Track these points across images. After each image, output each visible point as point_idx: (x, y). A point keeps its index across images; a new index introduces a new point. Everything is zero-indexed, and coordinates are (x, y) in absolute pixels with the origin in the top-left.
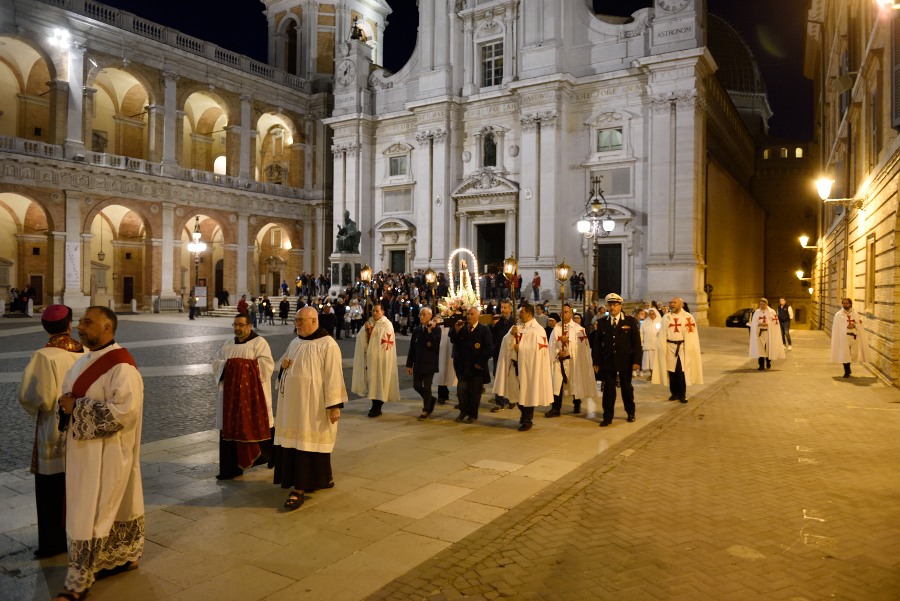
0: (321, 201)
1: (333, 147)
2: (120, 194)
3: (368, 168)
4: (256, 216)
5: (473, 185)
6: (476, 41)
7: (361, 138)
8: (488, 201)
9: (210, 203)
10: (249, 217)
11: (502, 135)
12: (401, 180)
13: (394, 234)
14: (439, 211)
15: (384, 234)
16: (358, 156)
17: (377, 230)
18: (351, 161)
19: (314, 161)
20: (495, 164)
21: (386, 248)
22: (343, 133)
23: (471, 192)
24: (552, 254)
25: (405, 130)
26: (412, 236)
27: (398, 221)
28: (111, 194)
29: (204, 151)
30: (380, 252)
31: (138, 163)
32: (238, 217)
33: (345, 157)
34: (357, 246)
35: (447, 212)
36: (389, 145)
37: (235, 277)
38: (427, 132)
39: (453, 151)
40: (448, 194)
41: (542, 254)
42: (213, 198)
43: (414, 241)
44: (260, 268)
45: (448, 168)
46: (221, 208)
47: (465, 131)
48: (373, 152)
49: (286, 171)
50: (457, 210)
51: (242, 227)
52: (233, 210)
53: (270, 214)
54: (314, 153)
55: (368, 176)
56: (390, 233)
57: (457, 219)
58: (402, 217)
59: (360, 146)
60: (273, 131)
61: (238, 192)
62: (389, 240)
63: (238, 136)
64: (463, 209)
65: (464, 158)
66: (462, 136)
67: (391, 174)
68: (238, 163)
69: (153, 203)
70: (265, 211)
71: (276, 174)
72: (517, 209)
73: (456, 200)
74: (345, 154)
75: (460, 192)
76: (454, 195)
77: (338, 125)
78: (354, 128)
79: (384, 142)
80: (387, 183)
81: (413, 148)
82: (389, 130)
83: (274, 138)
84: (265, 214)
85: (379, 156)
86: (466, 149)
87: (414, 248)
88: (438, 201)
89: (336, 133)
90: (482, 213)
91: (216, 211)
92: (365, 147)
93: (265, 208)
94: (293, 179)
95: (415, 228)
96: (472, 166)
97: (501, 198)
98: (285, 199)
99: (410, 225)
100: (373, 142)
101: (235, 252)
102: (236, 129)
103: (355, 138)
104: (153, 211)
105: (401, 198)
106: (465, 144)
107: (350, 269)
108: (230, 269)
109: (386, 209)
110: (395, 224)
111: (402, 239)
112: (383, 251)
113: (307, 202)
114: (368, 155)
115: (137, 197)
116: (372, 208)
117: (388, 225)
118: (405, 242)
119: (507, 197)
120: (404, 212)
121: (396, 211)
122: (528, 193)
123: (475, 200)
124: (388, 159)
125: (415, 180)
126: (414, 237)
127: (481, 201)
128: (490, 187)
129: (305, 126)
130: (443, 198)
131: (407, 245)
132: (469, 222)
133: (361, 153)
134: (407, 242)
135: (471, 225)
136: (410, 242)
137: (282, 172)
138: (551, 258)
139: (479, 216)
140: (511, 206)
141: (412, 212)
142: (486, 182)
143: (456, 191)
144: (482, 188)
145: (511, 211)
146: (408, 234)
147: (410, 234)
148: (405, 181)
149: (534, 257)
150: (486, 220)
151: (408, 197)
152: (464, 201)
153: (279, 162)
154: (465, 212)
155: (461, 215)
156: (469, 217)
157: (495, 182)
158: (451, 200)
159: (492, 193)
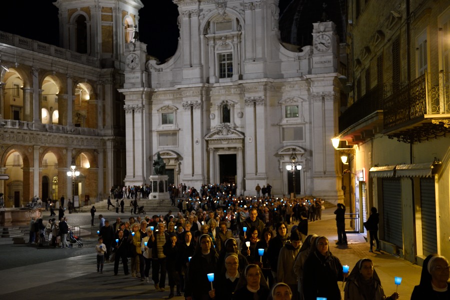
0: (112, 137)
1: (125, 106)
2: (16, 143)
4: (75, 149)
5: (218, 133)
6: (216, 52)
7: (144, 101)
8: (226, 142)
9: (54, 144)
10: (72, 150)
11: (233, 106)
12: (171, 127)
13: (167, 160)
14: (198, 148)
16: (142, 112)
18: (138, 116)
19: (104, 111)
20: (229, 122)
22: (131, 98)
23: (216, 137)
24: (264, 171)
25: (172, 97)
27: (170, 152)
28: (12, 143)
31: (23, 123)
32: (67, 150)
33: (133, 113)
35: (202, 148)
36: (162, 106)
37: (66, 188)
38: (189, 102)
39: (204, 113)
40: (203, 138)
41: (259, 172)
42: (56, 141)
43: (180, 164)
45: (202, 123)
46: (59, 146)
47: (211, 102)
48: (150, 109)
49: (84, 117)
50: (208, 146)
51: (69, 157)
52: (65, 146)
53: (82, 147)
54: (104, 105)
57: (208, 152)
58: (172, 149)
59: (143, 106)
63: (66, 100)
65: (211, 117)
66: (209, 105)
67: (163, 123)
69: (29, 146)
70: (80, 146)
72: (244, 146)
73: (207, 141)
74: (133, 111)
75: (210, 137)
76: (206, 138)
77: (128, 93)
78: (140, 96)
79: (158, 104)
80: (160, 129)
81: (178, 109)
82: (161, 97)
85: (154, 111)
86: (212, 112)
87: (179, 167)
88: (197, 142)
89: (127, 98)
90: (223, 148)
91: (57, 148)
92: (146, 107)
93: (80, 144)
95: (181, 157)
96: (216, 122)
97: (234, 141)
99: (178, 154)
100: (150, 103)
102: (65, 96)
103: (141, 102)
104: (30, 151)
105: (170, 138)
106: (211, 109)
109: (160, 144)
110: (168, 153)
111: (172, 162)
113: (101, 138)
114: (148, 111)
115: (22, 143)
117: (163, 154)
119: (238, 141)
120: (173, 146)
121: (167, 145)
122: (250, 139)
123: (219, 141)
124: (161, 115)
125: (180, 127)
126: (180, 161)
127: (222, 142)
128: (228, 134)
129: (97, 88)
130: (200, 140)
131: (175, 166)
132: (215, 153)
133: (144, 111)
134: (175, 164)
135: (216, 155)
136: (177, 164)
137: (82, 118)
138: (264, 174)
139: (221, 150)
140: (240, 145)
141: (178, 146)
142: (225, 132)
143: (208, 136)
144: (223, 135)
145: (240, 148)
146: (176, 160)
147: (178, 160)
148: (173, 128)
149: (254, 174)
150: (225, 152)
151: (175, 137)
152: (212, 142)
153: (78, 111)
154: (212, 148)
155: (211, 150)
156: (215, 151)
157: (230, 132)
158: (204, 141)
159: (229, 138)
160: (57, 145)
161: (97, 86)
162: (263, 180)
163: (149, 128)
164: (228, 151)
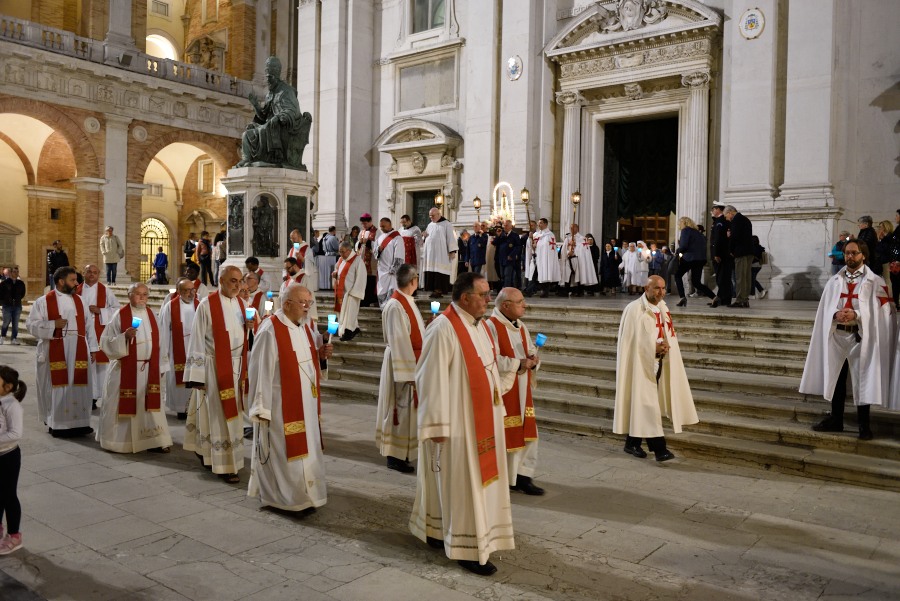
3: (366, 21)
4: (147, 124)
5: (598, 25)
8: (636, 60)
9: (36, 89)
10: (131, 127)
12: (436, 37)
13: (416, 155)
14: (517, 93)
15: (397, 155)
17: (382, 147)
19: (274, 28)
21: (401, 187)
23: (592, 40)
24: (822, 176)
26: (454, 157)
27: (424, 126)
30: (389, 195)
32: (103, 123)
34: (300, 152)
35: (534, 94)
40: (537, 50)
41: (788, 180)
43: (459, 170)
44: (179, 233)
46: (63, 102)
49: (221, 47)
50: (557, 87)
51: (115, 145)
52: (91, 107)
53: (178, 123)
54: (274, 13)
55: (367, 37)
56: (407, 152)
57: (557, 109)
58: (435, 117)
61: (99, 70)
62: (406, 169)
64: (572, 85)
67: (414, 30)
68: (105, 12)
70: (167, 117)
71: (206, 57)
72: (716, 72)
73: (555, 65)
75: (565, 43)
76: (551, 52)
80: (405, 48)
84: (166, 123)
87: (458, 184)
88: (514, 69)
90: (618, 90)
91: (51, 106)
93: (168, 109)
94: (234, 63)
95: (461, 140)
97: (670, 48)
98: (210, 93)
99: (451, 133)
101: (99, 195)
105: (433, 78)
107: (276, 212)
108: (87, 229)
109: (401, 105)
110: (420, 131)
111: (434, 165)
112: (395, 192)
116: (375, 104)
117: (405, 135)
118: (439, 172)
119: (689, 45)
120: (439, 108)
121: (424, 106)
122: (752, 23)
123: (605, 61)
124: (408, 1)
125: (462, 35)
126: (460, 160)
127: (618, 59)
128: (644, 24)
130: (525, 61)
131: (443, 177)
132: (586, 114)
134: (443, 172)
135: (590, 122)
136: (451, 172)
137: (215, 52)
138: (821, 190)
139: (612, 99)
140: (700, 65)
141: (455, 106)
142: (631, 13)
143: (557, 42)
144: (621, 28)
145: (698, 77)
146: (445, 154)
147: (450, 154)
148: (441, 39)
149: (766, 190)
150: (630, 108)
151: (447, 73)
152: (576, 65)
153: (211, 34)
154: (576, 92)
155: (568, 99)
156: (586, 102)
157: (654, 11)
158: (544, 64)
159: (648, 36)
160: (51, 98)
162: (814, 221)
163: (373, 54)
164: (642, 102)
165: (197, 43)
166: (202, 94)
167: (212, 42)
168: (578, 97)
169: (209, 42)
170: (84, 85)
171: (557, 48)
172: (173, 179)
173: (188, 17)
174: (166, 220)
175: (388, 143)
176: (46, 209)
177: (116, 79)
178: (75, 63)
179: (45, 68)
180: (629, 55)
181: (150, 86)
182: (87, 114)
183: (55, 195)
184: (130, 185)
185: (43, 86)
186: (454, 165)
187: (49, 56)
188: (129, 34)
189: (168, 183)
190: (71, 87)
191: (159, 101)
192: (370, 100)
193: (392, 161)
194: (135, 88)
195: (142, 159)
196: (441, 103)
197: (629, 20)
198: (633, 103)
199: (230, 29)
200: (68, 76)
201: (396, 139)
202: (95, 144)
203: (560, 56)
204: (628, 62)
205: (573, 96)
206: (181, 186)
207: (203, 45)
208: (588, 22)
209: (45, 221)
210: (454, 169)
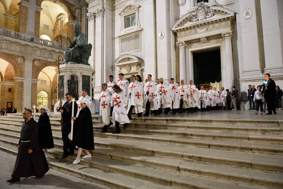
1: (87, 14)
3: (110, 25)
4: (39, 60)
5: (189, 19)
7: (105, 5)
8: (204, 29)
9: (1, 48)
10: (34, 61)
12: (133, 28)
13: (128, 66)
15: (121, 67)
16: (103, 16)
17: (116, 64)
18: (99, 20)
20: (207, 0)
22: (94, 4)
23: (188, 24)
26: (140, 66)
27: (130, 57)
29: (14, 25)
32: (24, 59)
33: (95, 19)
34: (87, 59)
35: (169, 43)
36: (123, 8)
37: (22, 99)
40: (169, 29)
44: (51, 96)
45: (168, 10)
48: (113, 15)
49: (64, 38)
50: (176, 40)
51: (28, 67)
52: (20, 54)
53: (50, 60)
55: (110, 30)
56: (125, 65)
57: (176, 48)
58: (134, 54)
60: (59, 18)
61: (23, 42)
62: (124, 71)
64: (182, 39)
65: (180, 3)
67: (125, 27)
68: (26, 25)
70: (46, 58)
71: (60, 41)
73: (175, 34)
74: (95, 16)
75: (179, 26)
76: (174, 29)
79: (120, 8)
80: (123, 33)
81: (140, 6)
83: (59, 22)
84: (46, 60)
85: (117, 17)
87: (142, 75)
88: (161, 35)
89: (90, 6)
90: (198, 40)
91: (6, 54)
92: (108, 13)
93: (46, 55)
95: (143, 61)
97: (217, 25)
98: (60, 50)
99: (139, 59)
100: (113, 9)
101: (22, 83)
102: (25, 4)
103: (101, 5)
105: (132, 42)
108: (18, 94)
109: (122, 51)
110: (128, 59)
111: (134, 69)
114: (110, 17)
116: (113, 51)
117: (124, 60)
118: (135, 71)
119: (223, 23)
120: (135, 51)
121: (129, 51)
122: (247, 14)
123: (193, 31)
124: (123, 18)
125: (142, 27)
126: (142, 67)
127: (198, 30)
128: (206, 18)
129: (75, 12)
130: (165, 33)
131: (137, 73)
132: (187, 49)
133: (105, 15)
134: (137, 71)
135: (188, 52)
136: (140, 71)
137: (63, 39)
138: (280, 69)
139: (195, 44)
140: (228, 30)
141: (140, 50)
142: (201, 14)
143: (176, 25)
144: (198, 20)
145: (228, 34)
146: (137, 65)
147: (139, 65)
148: (135, 29)
149: (259, 70)
150: (202, 46)
151: (137, 40)
152: (183, 33)
153: (62, 34)
154: (183, 42)
155: (181, 44)
156: (186, 45)
157: (209, 14)
158: (172, 33)
159: (209, 21)
160: (6, 51)
161: (75, 10)
162: (279, 80)
163: (112, 35)
164: (207, 44)
165: (57, 37)
166: (57, 51)
167: (62, 36)
168: (184, 43)
169: (61, 36)
170: (18, 47)
171: (176, 27)
172: (49, 79)
173: (55, 30)
174: (47, 91)
175: (118, 63)
176: (7, 89)
177: (28, 45)
178: (14, 40)
179: (4, 41)
180: (202, 28)
181: (40, 48)
182: (19, 57)
183: (10, 84)
184: (33, 80)
185: (3, 47)
186: (141, 69)
187: (5, 38)
188: (34, 32)
189: (48, 80)
190: (13, 48)
191: (43, 53)
192: (111, 50)
193: (119, 69)
194: (35, 48)
195: (37, 71)
196: (135, 49)
197: (201, 17)
198: (204, 44)
199: (67, 32)
200: (12, 44)
201: (121, 61)
202: (21, 66)
203: (177, 30)
204: (201, 31)
205: (182, 43)
206: (52, 81)
207: (59, 37)
208: (187, 18)
209: (7, 92)
210: (141, 70)
